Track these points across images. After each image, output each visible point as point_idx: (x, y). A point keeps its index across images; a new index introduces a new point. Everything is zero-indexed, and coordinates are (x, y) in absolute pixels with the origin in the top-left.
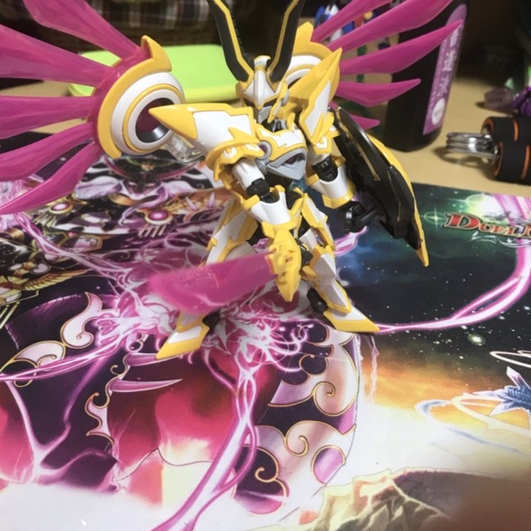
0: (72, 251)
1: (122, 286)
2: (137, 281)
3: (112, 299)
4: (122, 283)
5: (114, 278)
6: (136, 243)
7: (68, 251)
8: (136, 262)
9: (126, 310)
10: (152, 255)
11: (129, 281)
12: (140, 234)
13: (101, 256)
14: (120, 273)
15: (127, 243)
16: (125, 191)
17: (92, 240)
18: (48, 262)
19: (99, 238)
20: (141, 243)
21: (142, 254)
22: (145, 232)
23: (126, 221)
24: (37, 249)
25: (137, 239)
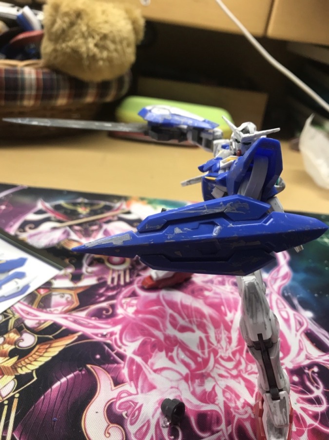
0: (51, 313)
1: (121, 351)
2: (132, 342)
3: (118, 370)
4: (120, 347)
5: (109, 341)
6: (110, 294)
7: (47, 312)
8: (120, 317)
9: (140, 383)
10: (132, 306)
11: (124, 341)
12: (109, 282)
13: (83, 314)
14: (112, 334)
15: (102, 295)
16: (74, 236)
17: (66, 296)
18: (32, 331)
19: (72, 292)
20: (114, 293)
21: (122, 306)
22: (113, 279)
23: (90, 269)
24: (14, 315)
25: (109, 289)
